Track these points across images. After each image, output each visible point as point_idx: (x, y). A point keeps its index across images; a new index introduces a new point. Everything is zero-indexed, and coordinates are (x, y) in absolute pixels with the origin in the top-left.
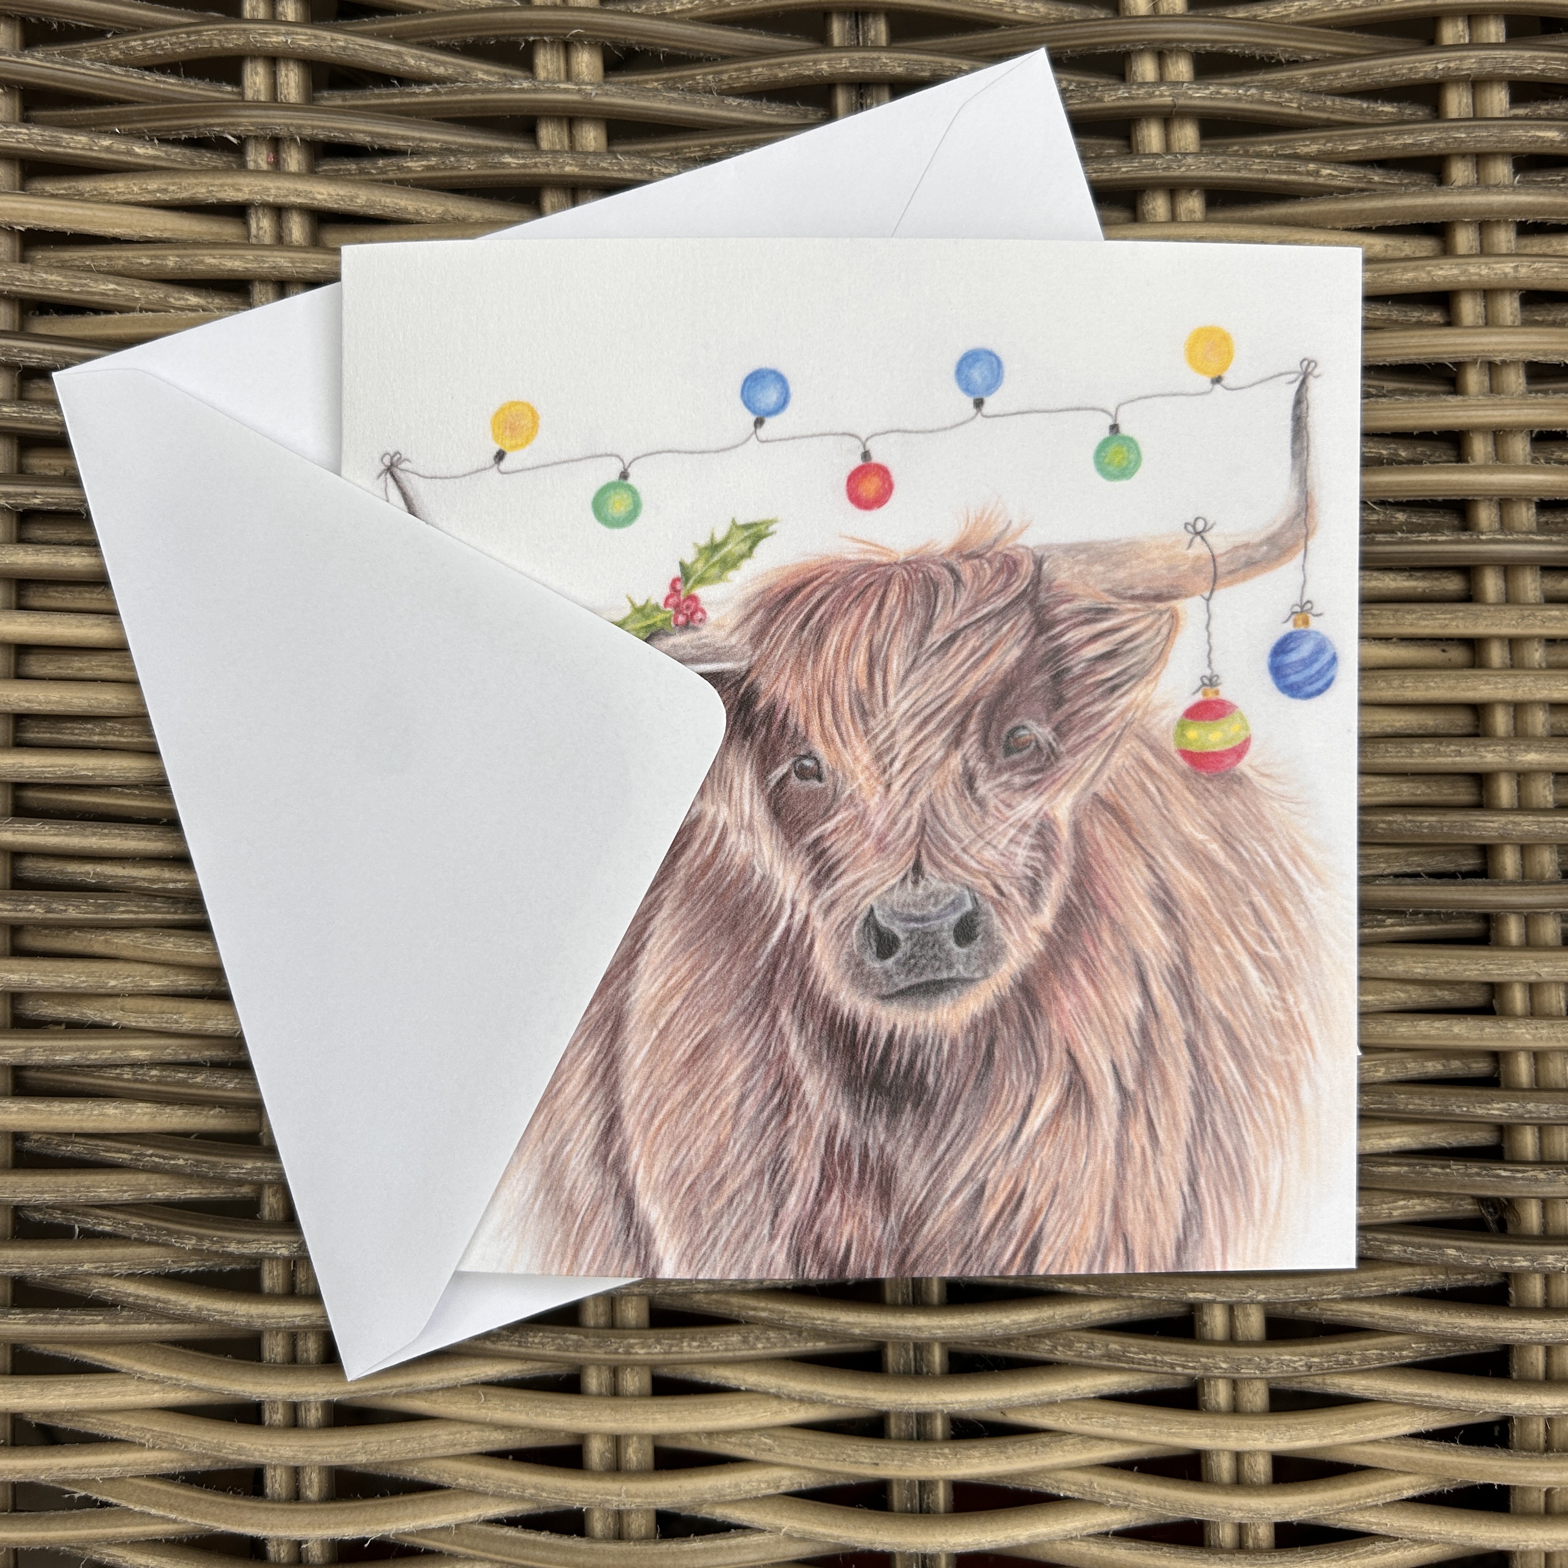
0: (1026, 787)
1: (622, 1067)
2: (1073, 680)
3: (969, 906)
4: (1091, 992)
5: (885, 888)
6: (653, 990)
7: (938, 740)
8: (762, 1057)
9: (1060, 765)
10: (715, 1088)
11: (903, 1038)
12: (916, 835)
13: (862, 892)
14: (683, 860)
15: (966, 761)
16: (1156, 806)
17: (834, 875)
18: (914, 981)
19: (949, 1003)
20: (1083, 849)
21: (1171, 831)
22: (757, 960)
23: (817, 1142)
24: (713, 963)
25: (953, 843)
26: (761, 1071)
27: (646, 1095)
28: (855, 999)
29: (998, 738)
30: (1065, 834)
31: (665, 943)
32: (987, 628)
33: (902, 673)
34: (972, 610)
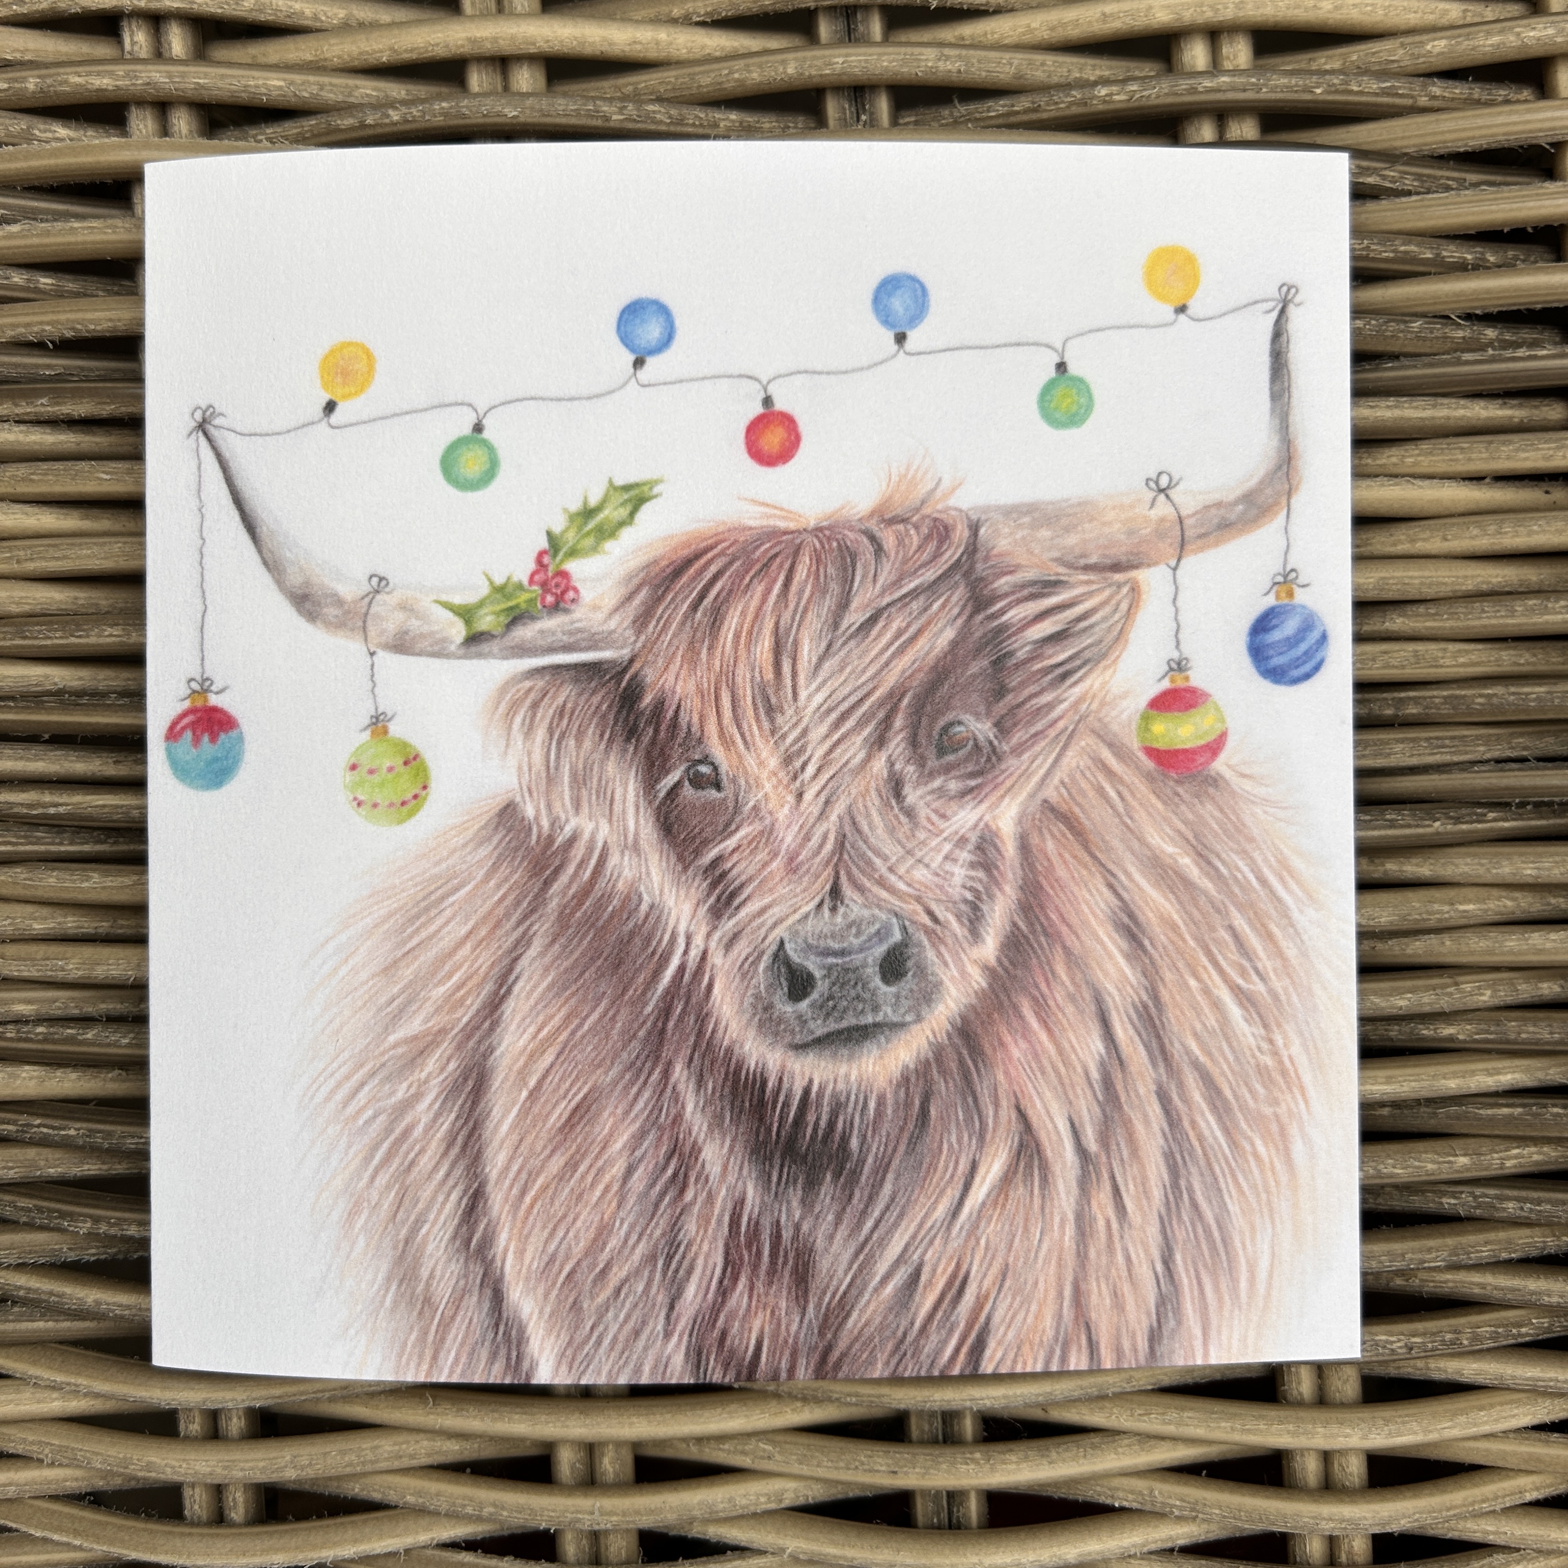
0: (963, 794)
1: (486, 1134)
2: (1017, 666)
3: (897, 936)
4: (1043, 1036)
5: (797, 916)
6: (521, 1043)
7: (858, 739)
8: (652, 1121)
9: (1003, 767)
10: (597, 1158)
11: (820, 1094)
12: (833, 853)
13: (770, 923)
14: (556, 887)
15: (891, 764)
16: (1119, 815)
17: (736, 902)
18: (833, 1026)
19: (875, 1052)
20: (1032, 866)
21: (1136, 845)
22: (646, 1004)
23: (721, 1220)
24: (593, 1009)
25: (878, 861)
26: (651, 1137)
27: (515, 1168)
28: (763, 1049)
29: (930, 736)
30: (1010, 849)
31: (535, 987)
32: (915, 606)
33: (814, 660)
34: (897, 583)
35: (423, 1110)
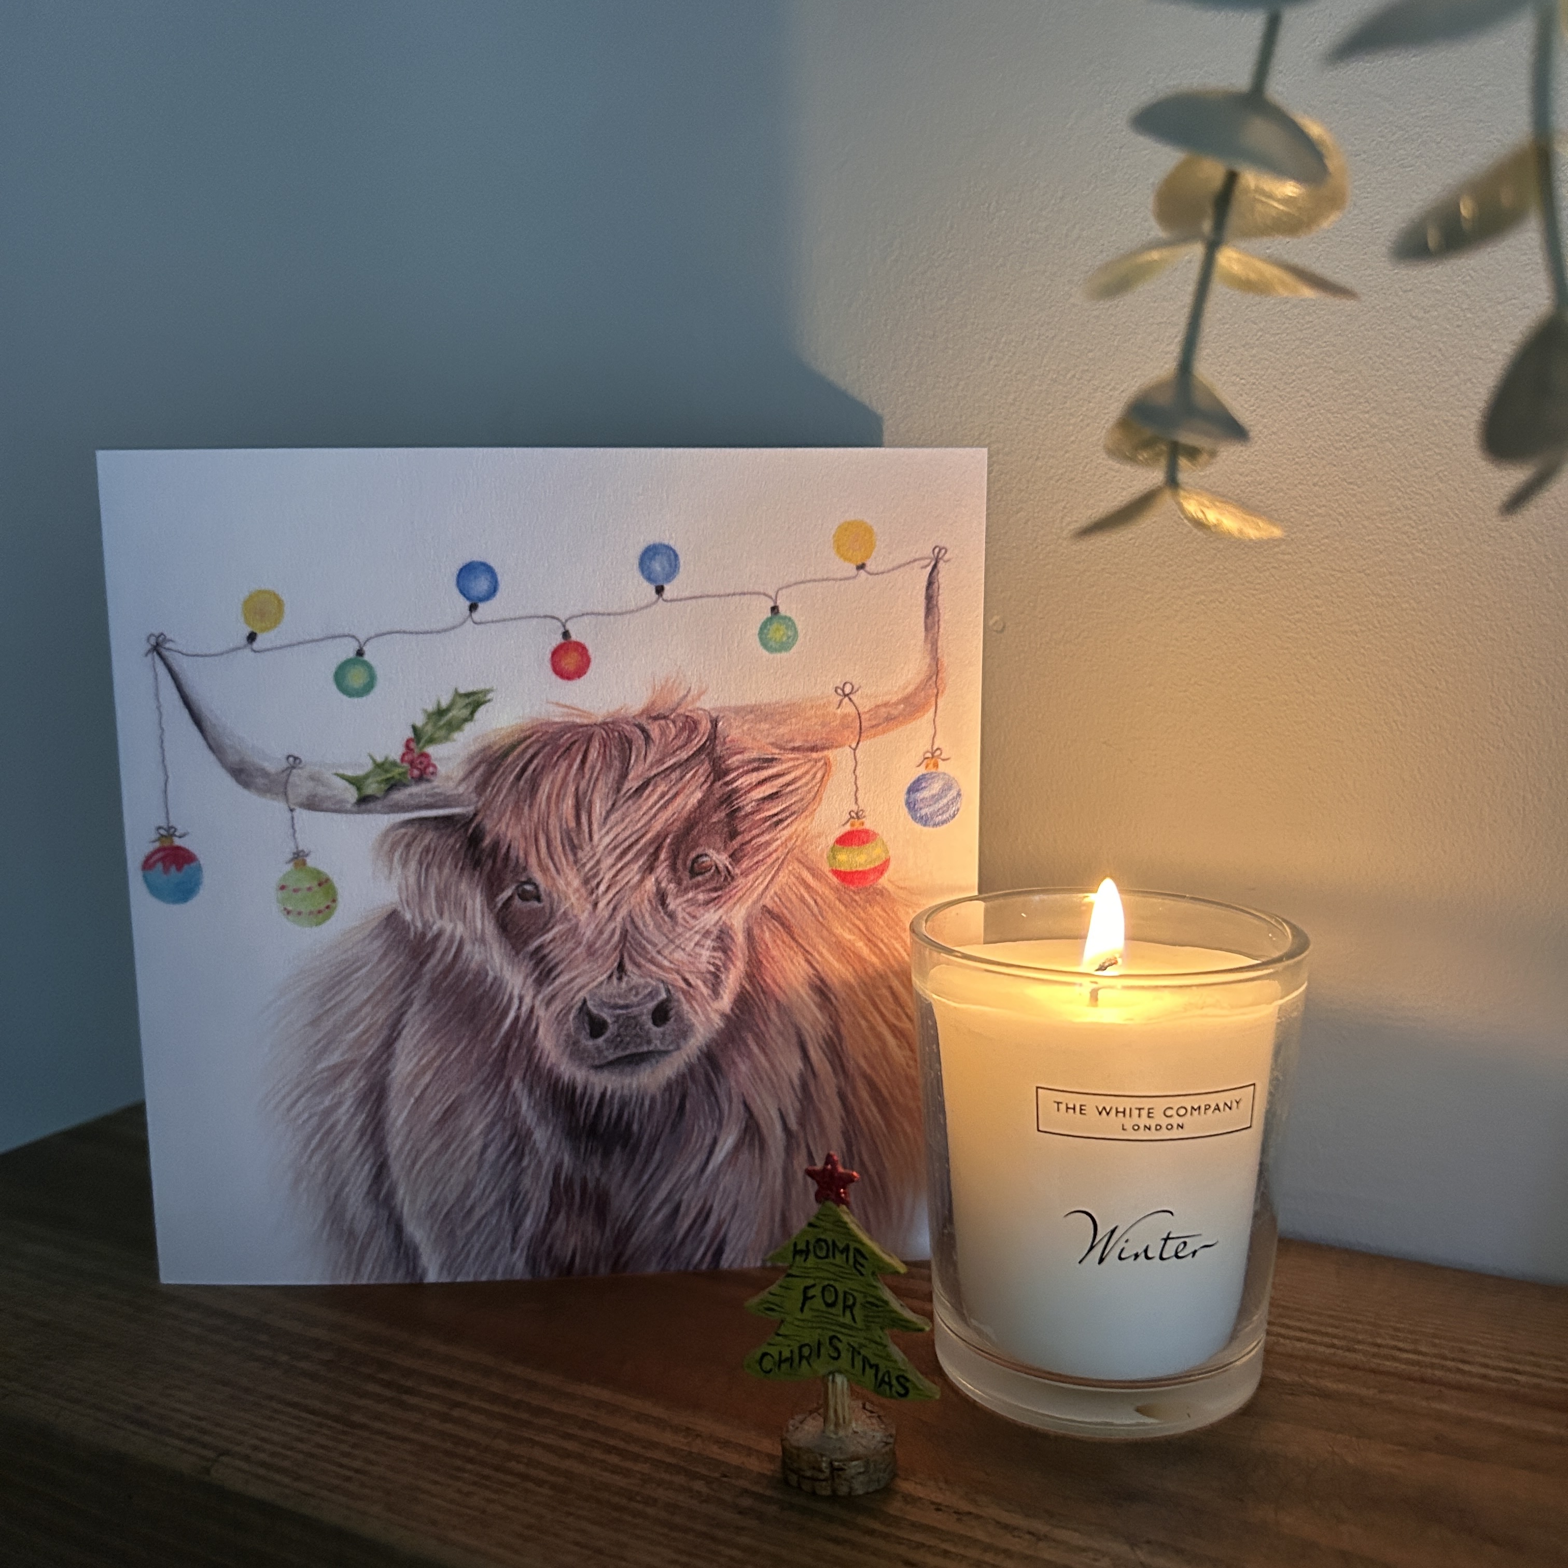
0: (707, 903)
1: (387, 1126)
2: (746, 816)
3: (664, 995)
4: (762, 1059)
5: (595, 983)
6: (409, 1068)
7: (636, 867)
8: (499, 1115)
9: (735, 884)
10: (463, 1140)
11: (612, 1097)
12: (619, 942)
13: (576, 988)
14: (429, 966)
15: (658, 882)
16: (814, 915)
17: (553, 974)
18: (620, 1053)
19: (649, 1070)
20: (754, 949)
21: (825, 933)
22: (492, 1043)
23: (546, 1177)
24: (458, 1044)
25: (649, 947)
26: (498, 1127)
27: (407, 1148)
28: (573, 1069)
29: (685, 864)
30: (740, 938)
31: (417, 1031)
32: (674, 776)
33: (604, 814)
34: (661, 761)
35: (343, 1113)
